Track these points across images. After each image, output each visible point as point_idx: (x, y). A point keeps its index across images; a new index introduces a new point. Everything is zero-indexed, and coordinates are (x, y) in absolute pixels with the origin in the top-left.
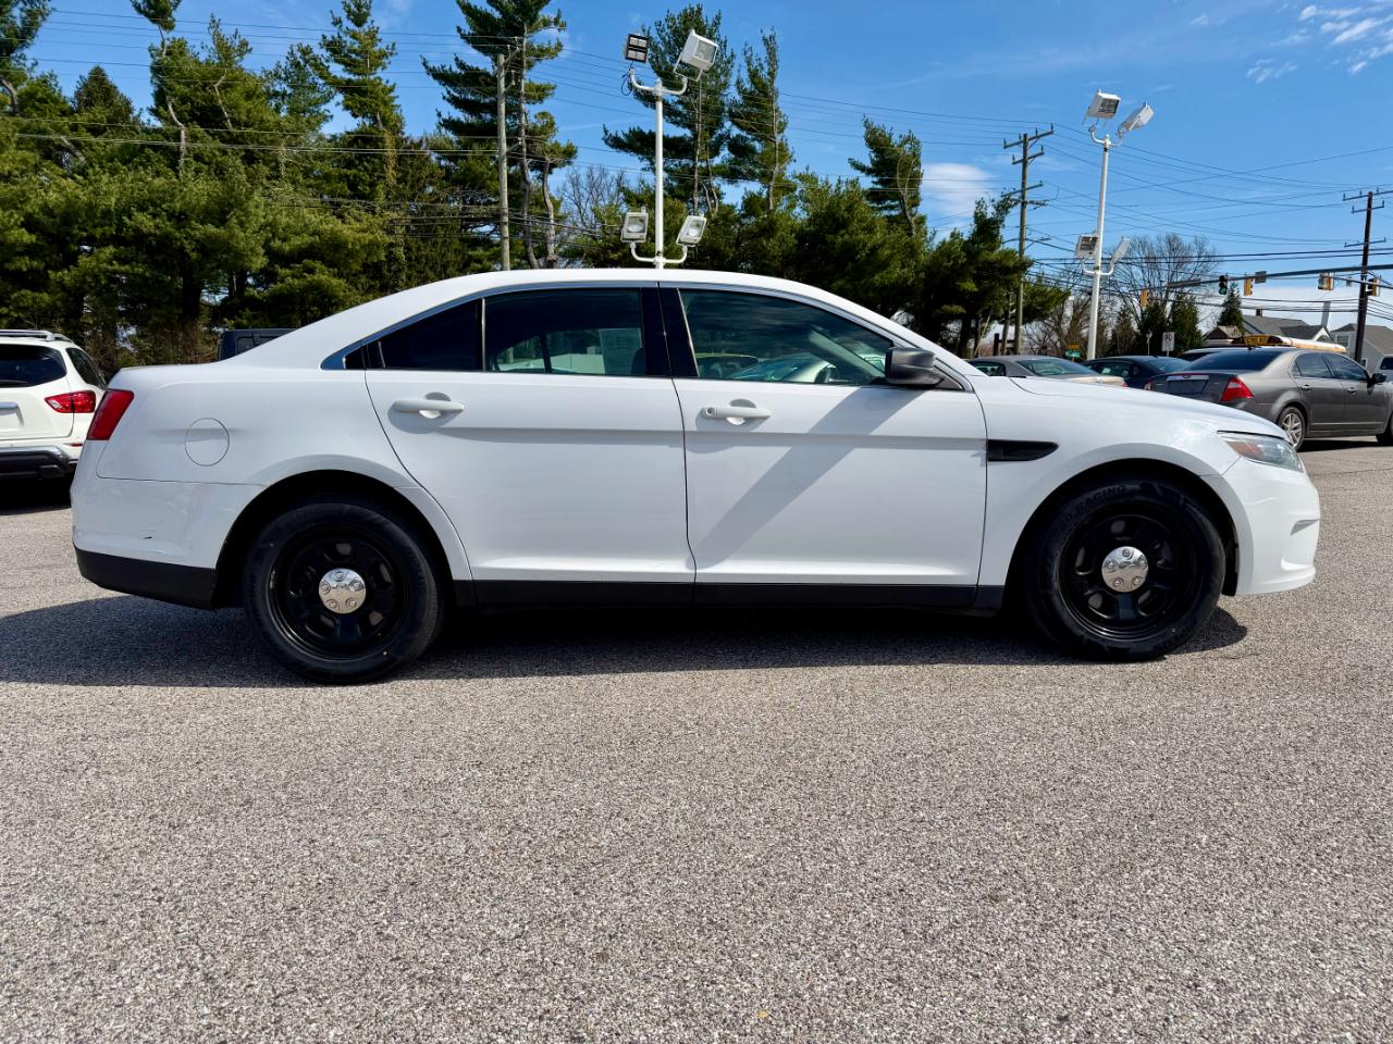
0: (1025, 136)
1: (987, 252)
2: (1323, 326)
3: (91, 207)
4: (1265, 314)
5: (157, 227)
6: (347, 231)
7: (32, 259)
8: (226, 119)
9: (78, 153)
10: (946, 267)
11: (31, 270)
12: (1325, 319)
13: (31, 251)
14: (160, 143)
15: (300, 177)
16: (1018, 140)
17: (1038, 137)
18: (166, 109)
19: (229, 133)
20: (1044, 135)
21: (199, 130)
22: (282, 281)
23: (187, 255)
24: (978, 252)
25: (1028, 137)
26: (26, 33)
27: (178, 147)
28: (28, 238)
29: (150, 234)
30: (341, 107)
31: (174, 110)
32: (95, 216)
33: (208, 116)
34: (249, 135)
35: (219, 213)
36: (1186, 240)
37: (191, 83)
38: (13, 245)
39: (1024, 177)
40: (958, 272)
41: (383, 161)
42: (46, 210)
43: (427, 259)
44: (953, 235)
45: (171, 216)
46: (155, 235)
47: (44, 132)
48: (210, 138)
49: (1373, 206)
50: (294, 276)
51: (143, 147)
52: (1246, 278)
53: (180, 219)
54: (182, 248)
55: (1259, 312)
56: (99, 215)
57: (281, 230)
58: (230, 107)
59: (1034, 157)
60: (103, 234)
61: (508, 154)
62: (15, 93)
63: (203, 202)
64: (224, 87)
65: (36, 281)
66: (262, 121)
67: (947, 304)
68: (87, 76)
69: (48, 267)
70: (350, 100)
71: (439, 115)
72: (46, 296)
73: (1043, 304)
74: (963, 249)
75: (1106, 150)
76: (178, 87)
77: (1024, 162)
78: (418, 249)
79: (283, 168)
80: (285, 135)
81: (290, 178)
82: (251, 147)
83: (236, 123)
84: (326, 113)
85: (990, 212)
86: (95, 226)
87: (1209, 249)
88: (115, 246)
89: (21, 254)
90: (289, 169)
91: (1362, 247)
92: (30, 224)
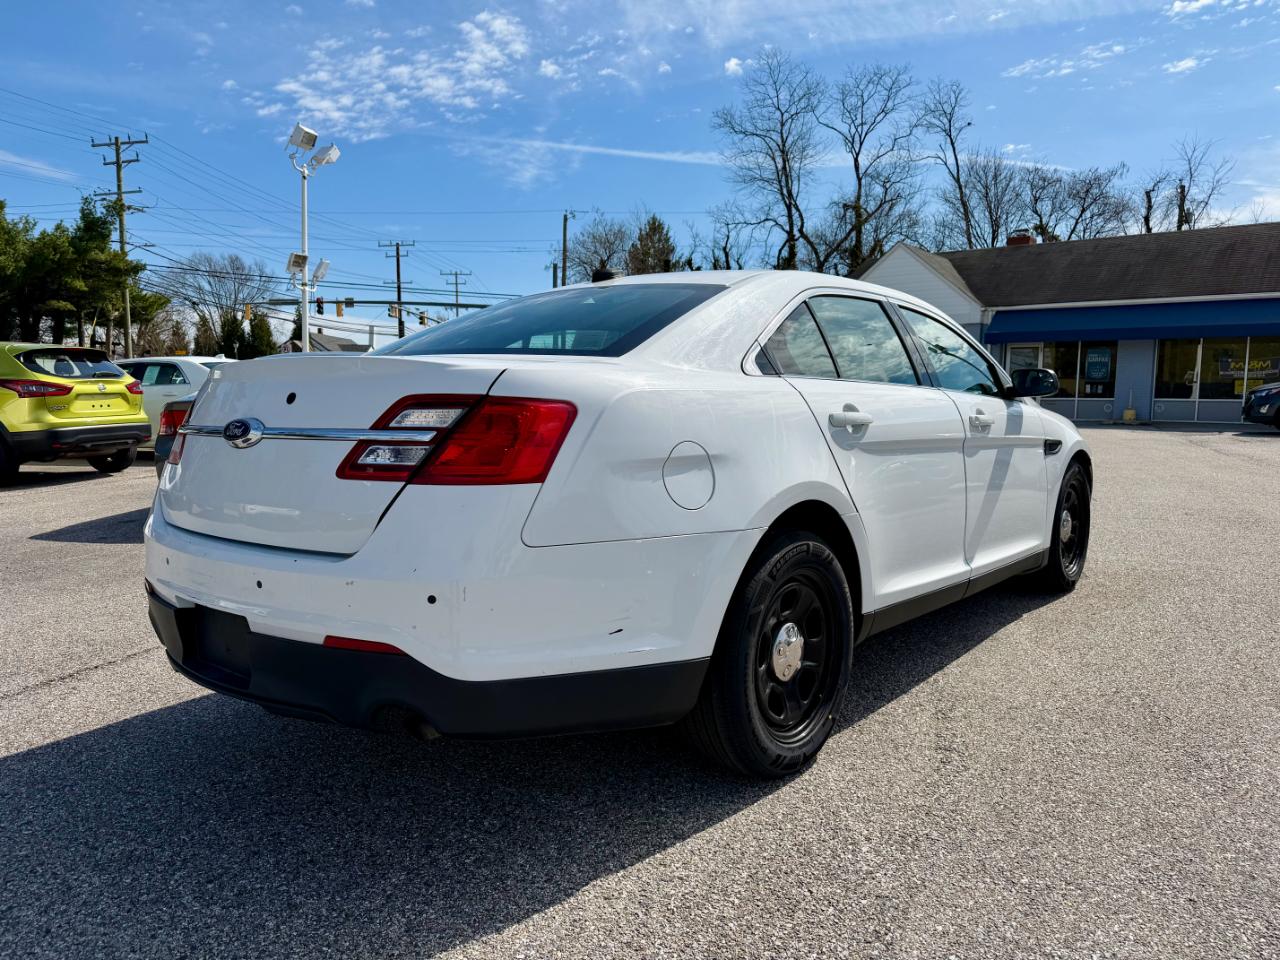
0: (117, 139)
1: (97, 251)
2: (371, 345)
4: (326, 332)
10: (53, 261)
12: (371, 340)
16: (108, 141)
17: (131, 143)
20: (137, 142)
24: (87, 251)
25: (120, 141)
36: (248, 261)
39: (119, 179)
40: (63, 267)
44: (58, 227)
49: (401, 253)
52: (338, 303)
55: (320, 331)
59: (130, 162)
67: (54, 299)
73: (145, 309)
74: (70, 245)
75: (304, 177)
77: (118, 164)
85: (99, 211)
87: (268, 271)
91: (396, 285)
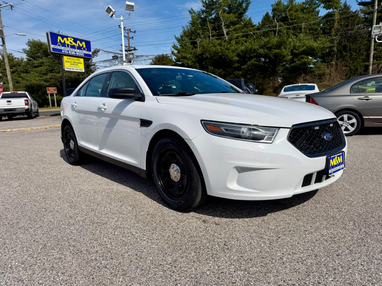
3: (251, 49)
5: (264, 52)
6: (315, 45)
7: (238, 64)
8: (289, 19)
9: (254, 36)
11: (238, 66)
13: (238, 62)
14: (272, 29)
15: (308, 31)
18: (274, 20)
19: (289, 23)
21: (282, 23)
22: (295, 63)
23: (272, 58)
26: (245, 10)
27: (276, 29)
28: (237, 59)
29: (263, 54)
30: (322, 8)
31: (276, 20)
32: (252, 51)
33: (284, 20)
34: (295, 22)
35: (279, 46)
37: (281, 11)
38: (234, 61)
41: (334, 21)
42: (242, 51)
43: (353, 49)
45: (268, 48)
46: (264, 54)
47: (247, 32)
48: (284, 25)
50: (298, 61)
51: (268, 31)
53: (270, 49)
54: (270, 56)
56: (253, 51)
57: (297, 47)
58: (290, 16)
60: (254, 55)
61: (377, 9)
62: (243, 24)
63: (275, 43)
64: (289, 10)
65: (239, 69)
66: (299, 17)
68: (264, 15)
69: (241, 65)
70: (325, 5)
71: (357, 2)
72: (240, 72)
76: (277, 13)
78: (350, 46)
79: (303, 29)
80: (304, 20)
81: (305, 32)
82: (295, 25)
83: (291, 19)
84: (318, 10)
86: (252, 54)
88: (256, 58)
89: (236, 63)
90: (305, 30)
92: (238, 55)
